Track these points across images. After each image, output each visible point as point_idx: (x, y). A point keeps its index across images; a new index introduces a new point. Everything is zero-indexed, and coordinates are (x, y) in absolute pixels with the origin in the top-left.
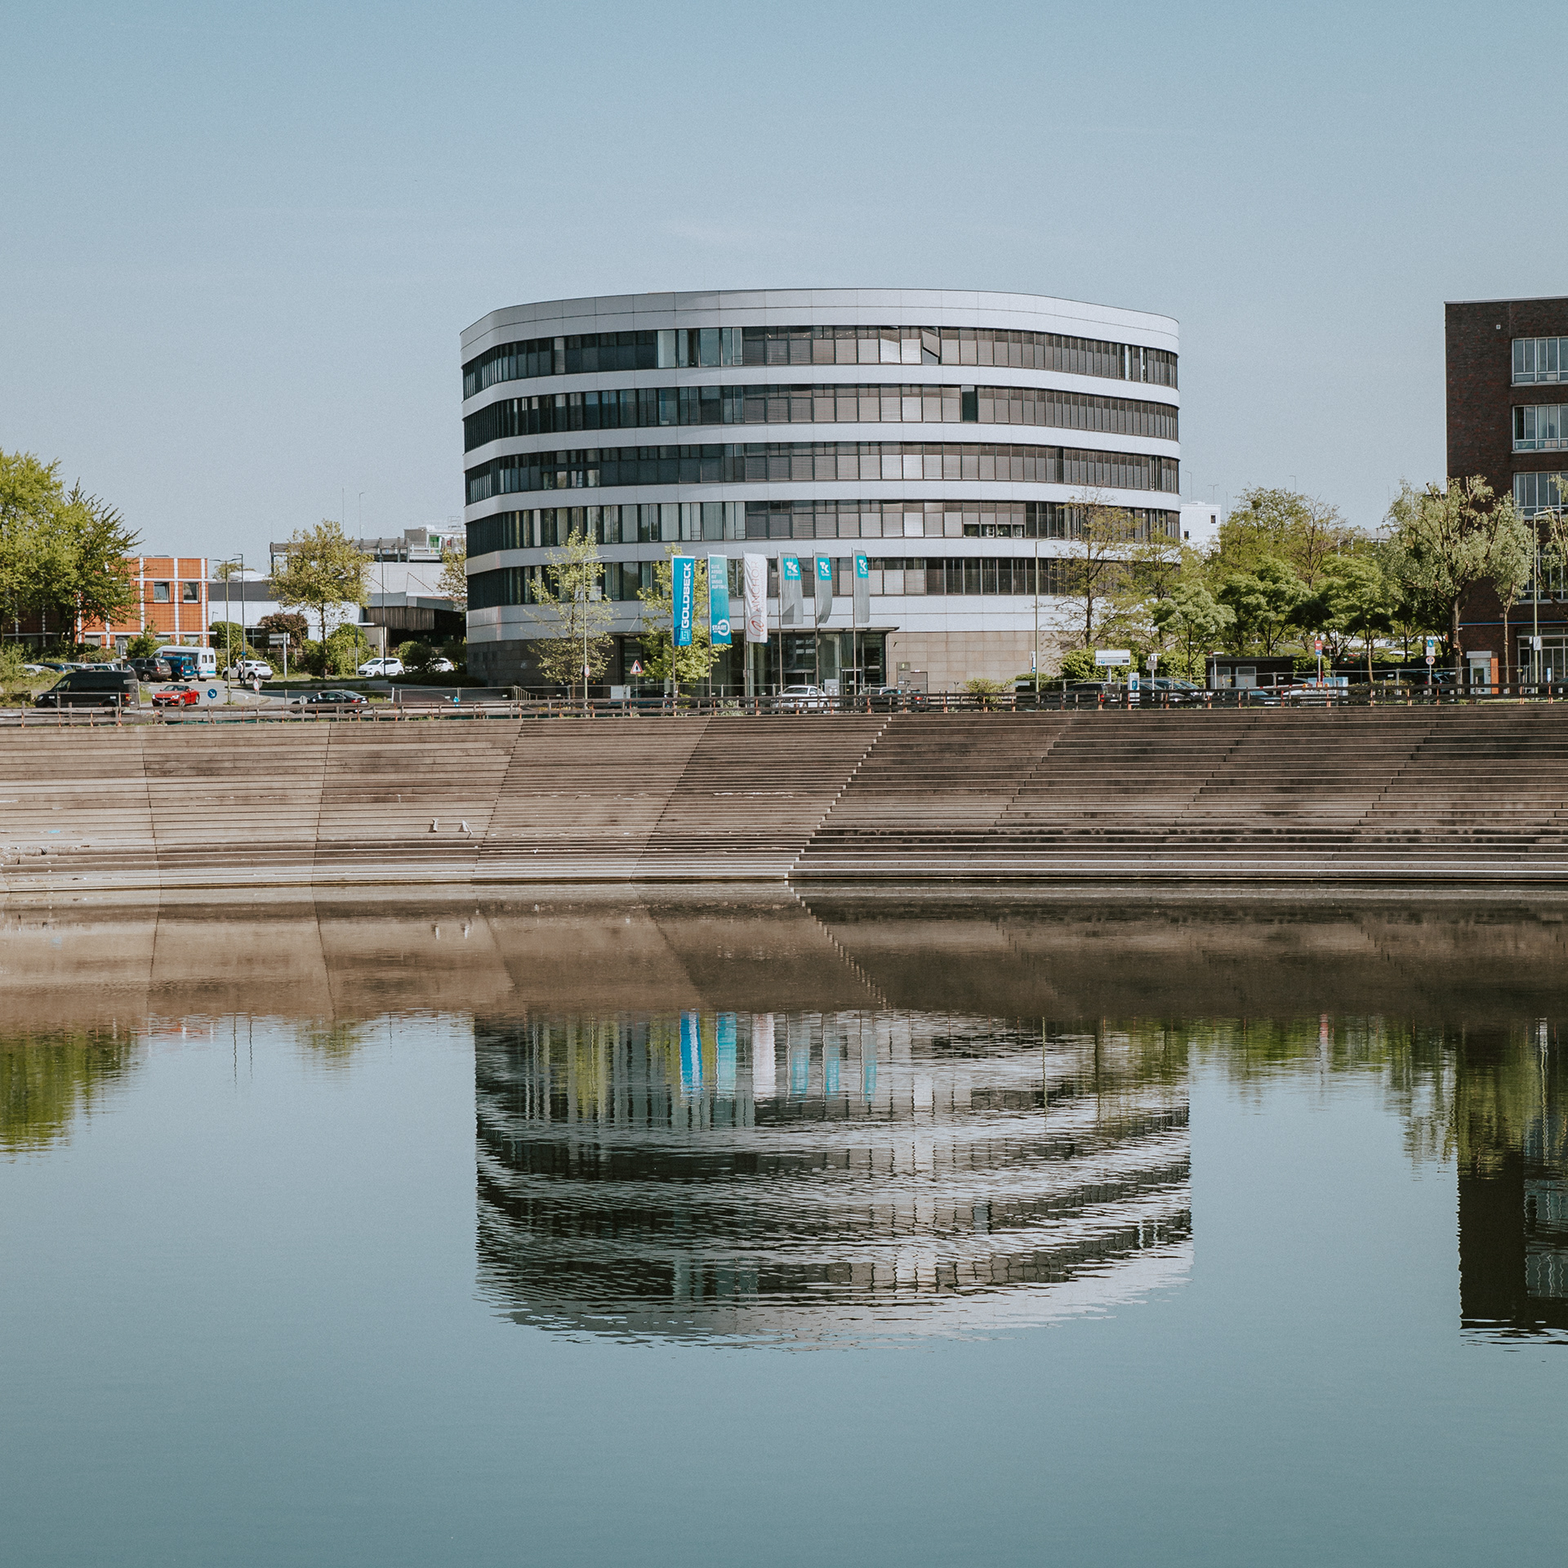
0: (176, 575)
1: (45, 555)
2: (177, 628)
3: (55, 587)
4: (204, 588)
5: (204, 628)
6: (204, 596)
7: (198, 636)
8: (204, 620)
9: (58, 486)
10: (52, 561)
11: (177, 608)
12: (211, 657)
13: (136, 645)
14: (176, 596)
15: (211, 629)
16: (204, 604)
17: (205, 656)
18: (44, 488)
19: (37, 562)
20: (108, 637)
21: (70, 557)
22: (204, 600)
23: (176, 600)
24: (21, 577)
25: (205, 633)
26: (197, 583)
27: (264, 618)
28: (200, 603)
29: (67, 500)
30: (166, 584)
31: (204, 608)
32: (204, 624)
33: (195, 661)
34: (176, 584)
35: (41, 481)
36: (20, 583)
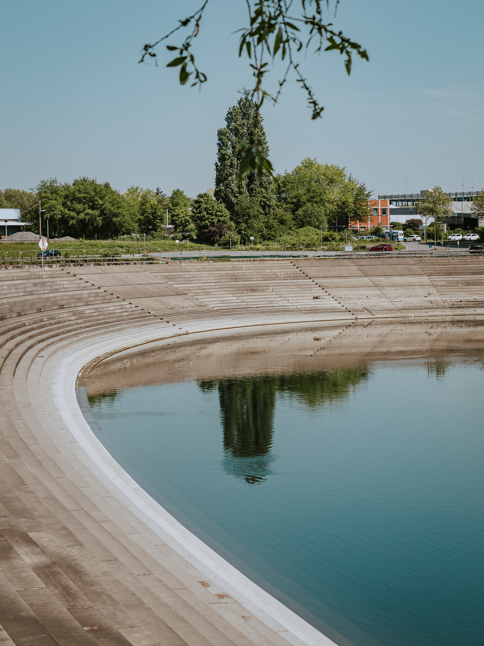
0: (380, 206)
1: (343, 199)
2: (369, 224)
3: (346, 210)
4: (388, 210)
5: (388, 224)
6: (388, 213)
7: (386, 227)
8: (388, 221)
9: (344, 176)
10: (346, 201)
11: (380, 217)
12: (402, 234)
13: (376, 230)
14: (380, 213)
15: (391, 224)
16: (388, 216)
17: (400, 234)
18: (341, 176)
19: (341, 201)
20: (358, 227)
21: (352, 200)
22: (388, 215)
23: (380, 215)
24: (336, 207)
25: (389, 226)
26: (386, 209)
27: (407, 221)
28: (387, 215)
29: (347, 181)
30: (376, 209)
31: (388, 217)
32: (388, 223)
33: (397, 236)
34: (380, 209)
35: (340, 173)
36: (335, 209)
